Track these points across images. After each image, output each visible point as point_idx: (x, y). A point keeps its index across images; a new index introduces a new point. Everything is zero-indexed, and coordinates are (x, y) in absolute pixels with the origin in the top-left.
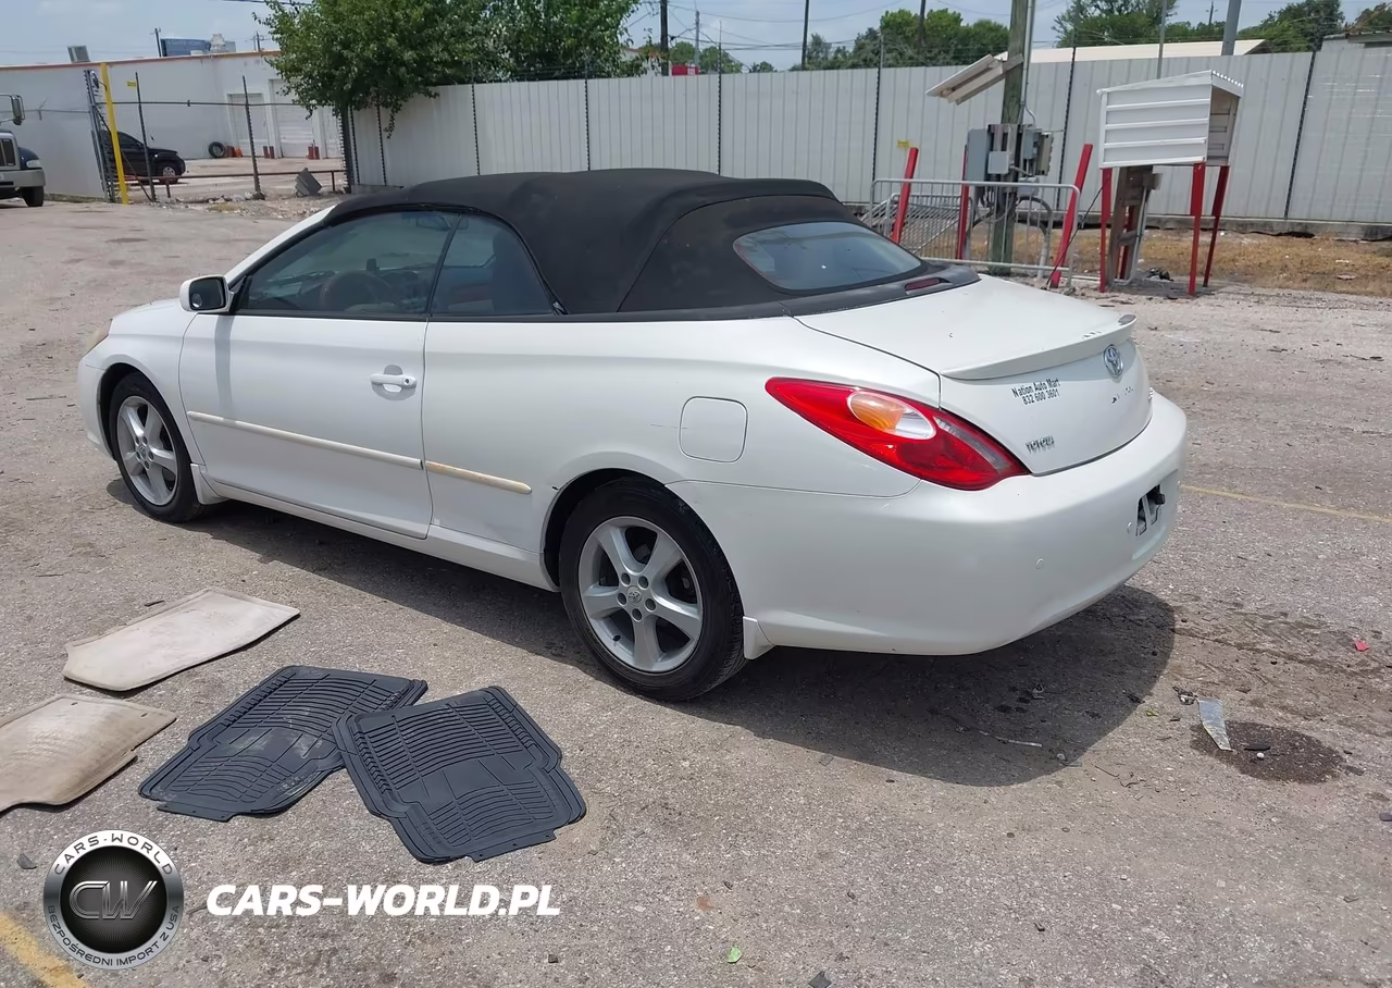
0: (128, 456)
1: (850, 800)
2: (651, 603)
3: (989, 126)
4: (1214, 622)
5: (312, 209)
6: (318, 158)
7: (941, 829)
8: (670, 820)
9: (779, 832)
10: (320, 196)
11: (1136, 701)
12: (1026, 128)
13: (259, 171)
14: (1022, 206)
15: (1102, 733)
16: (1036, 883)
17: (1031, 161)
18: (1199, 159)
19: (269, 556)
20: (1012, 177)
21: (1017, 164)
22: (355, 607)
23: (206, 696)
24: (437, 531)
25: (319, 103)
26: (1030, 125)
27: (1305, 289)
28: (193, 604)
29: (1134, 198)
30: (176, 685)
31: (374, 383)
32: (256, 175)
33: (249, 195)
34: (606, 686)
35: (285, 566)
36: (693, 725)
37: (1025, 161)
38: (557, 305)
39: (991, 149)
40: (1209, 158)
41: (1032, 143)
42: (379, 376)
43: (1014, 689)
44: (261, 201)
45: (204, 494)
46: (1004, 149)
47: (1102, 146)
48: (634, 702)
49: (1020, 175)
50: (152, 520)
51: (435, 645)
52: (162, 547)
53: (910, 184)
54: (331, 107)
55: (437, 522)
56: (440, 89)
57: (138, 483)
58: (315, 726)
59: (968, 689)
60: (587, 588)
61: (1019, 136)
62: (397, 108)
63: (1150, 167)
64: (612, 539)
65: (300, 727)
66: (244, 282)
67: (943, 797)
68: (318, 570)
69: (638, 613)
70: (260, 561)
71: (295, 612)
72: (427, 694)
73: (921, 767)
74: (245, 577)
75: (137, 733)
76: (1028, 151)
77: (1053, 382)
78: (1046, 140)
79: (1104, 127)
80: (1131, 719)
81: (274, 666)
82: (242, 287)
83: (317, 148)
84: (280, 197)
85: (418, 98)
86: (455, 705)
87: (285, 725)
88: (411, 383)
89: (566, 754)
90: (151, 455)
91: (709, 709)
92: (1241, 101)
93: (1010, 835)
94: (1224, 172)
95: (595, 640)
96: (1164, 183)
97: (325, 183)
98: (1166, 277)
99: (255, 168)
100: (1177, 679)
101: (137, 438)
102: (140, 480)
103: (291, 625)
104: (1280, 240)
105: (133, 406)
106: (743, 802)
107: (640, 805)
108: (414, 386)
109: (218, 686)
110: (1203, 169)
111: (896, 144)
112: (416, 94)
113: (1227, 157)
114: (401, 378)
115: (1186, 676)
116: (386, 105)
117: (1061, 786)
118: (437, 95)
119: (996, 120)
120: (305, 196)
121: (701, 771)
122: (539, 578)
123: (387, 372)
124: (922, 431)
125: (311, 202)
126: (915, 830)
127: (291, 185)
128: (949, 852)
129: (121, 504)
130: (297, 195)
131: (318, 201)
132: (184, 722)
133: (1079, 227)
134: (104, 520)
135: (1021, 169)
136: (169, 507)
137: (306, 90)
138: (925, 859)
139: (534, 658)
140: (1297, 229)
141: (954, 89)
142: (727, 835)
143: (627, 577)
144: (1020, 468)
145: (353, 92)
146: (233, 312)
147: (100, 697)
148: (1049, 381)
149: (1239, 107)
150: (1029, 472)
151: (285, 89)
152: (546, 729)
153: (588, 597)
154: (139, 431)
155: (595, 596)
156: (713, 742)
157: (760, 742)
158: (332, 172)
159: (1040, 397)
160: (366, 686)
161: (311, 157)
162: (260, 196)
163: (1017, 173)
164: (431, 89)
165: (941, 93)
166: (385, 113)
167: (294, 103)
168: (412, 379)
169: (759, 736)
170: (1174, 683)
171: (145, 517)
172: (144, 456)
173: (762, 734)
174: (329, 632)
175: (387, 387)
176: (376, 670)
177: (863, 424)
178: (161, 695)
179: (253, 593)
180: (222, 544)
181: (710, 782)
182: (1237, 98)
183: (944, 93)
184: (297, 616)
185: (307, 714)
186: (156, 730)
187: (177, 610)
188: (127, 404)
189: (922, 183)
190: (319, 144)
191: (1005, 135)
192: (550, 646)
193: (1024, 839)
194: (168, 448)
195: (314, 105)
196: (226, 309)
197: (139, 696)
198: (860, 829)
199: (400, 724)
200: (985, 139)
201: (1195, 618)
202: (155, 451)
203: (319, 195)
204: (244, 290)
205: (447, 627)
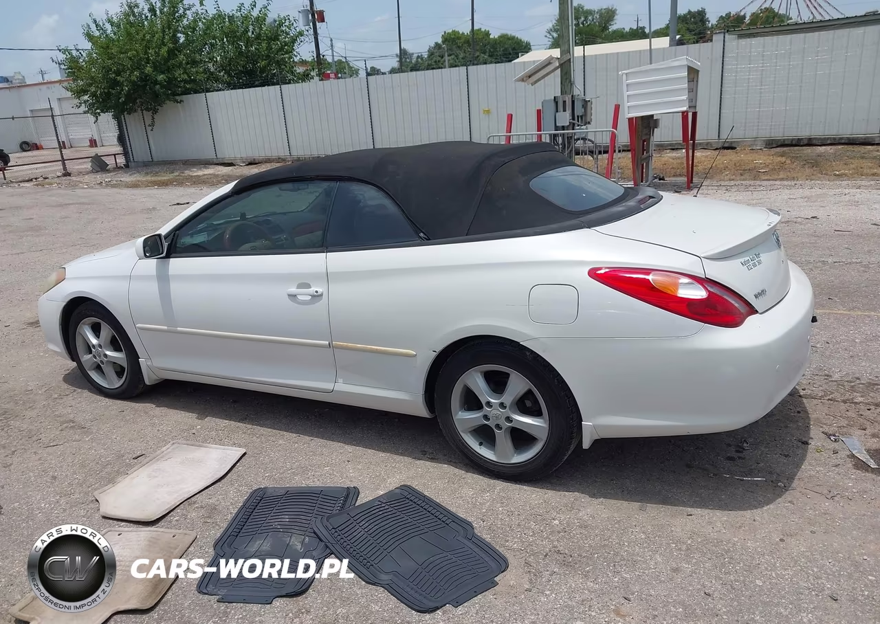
0: (86, 358)
1: (672, 531)
2: (509, 419)
3: (555, 97)
4: (821, 388)
5: (106, 180)
6: (96, 146)
7: (737, 542)
8: (568, 562)
9: (639, 559)
10: (109, 171)
11: (806, 443)
12: (576, 97)
13: (65, 157)
14: (579, 144)
15: (798, 466)
16: (815, 570)
17: (582, 117)
18: (685, 109)
19: (202, 414)
20: (571, 128)
21: (573, 119)
22: (281, 442)
23: (209, 517)
24: (341, 386)
25: (102, 111)
26: (578, 95)
27: (744, 180)
28: (166, 454)
29: (647, 134)
30: (184, 512)
31: (289, 295)
32: (63, 160)
33: (59, 174)
34: (476, 476)
35: (217, 420)
36: (547, 495)
37: (578, 116)
38: (422, 235)
39: (557, 111)
40: (689, 107)
41: (581, 106)
42: (293, 290)
43: (729, 445)
44: (68, 177)
45: (149, 378)
46: (564, 110)
47: (626, 105)
48: (500, 485)
49: (576, 125)
50: (107, 399)
51: (348, 461)
52: (124, 417)
53: (510, 136)
54: (111, 114)
55: (340, 380)
56: (184, 97)
57: (94, 376)
58: (297, 528)
59: (702, 448)
60: (457, 413)
61: (573, 102)
62: (155, 111)
63: (652, 116)
64: (476, 380)
65: (287, 529)
66: (174, 236)
67: (726, 521)
68: (242, 420)
69: (498, 427)
70: (198, 418)
71: (243, 451)
72: (361, 495)
73: (702, 504)
74: (194, 431)
75: (176, 549)
76: (579, 111)
77: (758, 255)
78: (589, 103)
79: (626, 94)
80: (809, 456)
81: (246, 492)
82: (173, 239)
83: (95, 140)
84: (80, 173)
85: (169, 104)
86: (385, 501)
87: (276, 530)
88: (319, 293)
89: (475, 525)
90: (106, 356)
91: (551, 483)
92: (700, 73)
93: (782, 540)
94: (695, 115)
95: (466, 446)
96: (661, 124)
97: (110, 161)
98: (663, 179)
99: (62, 156)
100: (822, 427)
101: (94, 346)
102: (95, 373)
103: (243, 460)
104: (717, 152)
105: (88, 324)
106: (606, 543)
107: (542, 554)
108: (321, 295)
109: (213, 509)
110: (687, 114)
111: (482, 112)
112: (168, 102)
113: (695, 107)
114: (313, 290)
115: (825, 424)
116: (148, 110)
117: (793, 504)
118: (181, 101)
119: (558, 94)
120: (97, 172)
121: (568, 526)
122: (422, 411)
123: (300, 286)
124: (698, 293)
125: (104, 175)
126: (723, 545)
127: (88, 165)
128: (751, 556)
129: (80, 390)
130: (92, 172)
131: (109, 175)
132: (203, 537)
133: (619, 151)
134: (73, 403)
135: (576, 122)
136: (121, 388)
137: (93, 104)
138: (739, 563)
139: (418, 462)
140: (726, 145)
141: (530, 77)
142: (608, 565)
143: (489, 404)
144: (753, 311)
145: (125, 103)
146: (168, 256)
147: (134, 527)
148: (755, 255)
149: (700, 76)
150: (757, 312)
151: (78, 104)
152: (453, 510)
153: (458, 419)
154: (94, 341)
155: (464, 419)
156: (566, 505)
157: (596, 501)
158: (115, 155)
159: (755, 265)
160: (318, 496)
161: (91, 146)
162: (67, 174)
163: (574, 124)
164: (177, 98)
165: (523, 80)
166: (148, 115)
167: (85, 113)
168: (320, 290)
169: (592, 497)
170: (821, 429)
171: (101, 398)
172: (100, 357)
173: (593, 496)
174: (271, 461)
175: (300, 297)
176: (318, 484)
177: (663, 292)
178: (177, 520)
179: (205, 441)
180: (164, 410)
181: (578, 532)
182: (698, 71)
183: (525, 79)
184: (245, 454)
185: (287, 520)
186: (187, 546)
187: (158, 460)
188: (84, 324)
189: (519, 135)
190: (96, 137)
191: (564, 102)
192: (424, 453)
193: (792, 542)
194: (117, 349)
195: (99, 113)
196: (164, 255)
197: (162, 523)
198: (688, 549)
199: (355, 518)
200: (553, 104)
201: (808, 387)
202: (108, 353)
203: (107, 170)
204: (174, 242)
205: (349, 448)
